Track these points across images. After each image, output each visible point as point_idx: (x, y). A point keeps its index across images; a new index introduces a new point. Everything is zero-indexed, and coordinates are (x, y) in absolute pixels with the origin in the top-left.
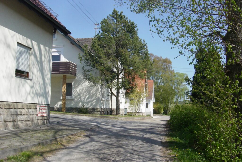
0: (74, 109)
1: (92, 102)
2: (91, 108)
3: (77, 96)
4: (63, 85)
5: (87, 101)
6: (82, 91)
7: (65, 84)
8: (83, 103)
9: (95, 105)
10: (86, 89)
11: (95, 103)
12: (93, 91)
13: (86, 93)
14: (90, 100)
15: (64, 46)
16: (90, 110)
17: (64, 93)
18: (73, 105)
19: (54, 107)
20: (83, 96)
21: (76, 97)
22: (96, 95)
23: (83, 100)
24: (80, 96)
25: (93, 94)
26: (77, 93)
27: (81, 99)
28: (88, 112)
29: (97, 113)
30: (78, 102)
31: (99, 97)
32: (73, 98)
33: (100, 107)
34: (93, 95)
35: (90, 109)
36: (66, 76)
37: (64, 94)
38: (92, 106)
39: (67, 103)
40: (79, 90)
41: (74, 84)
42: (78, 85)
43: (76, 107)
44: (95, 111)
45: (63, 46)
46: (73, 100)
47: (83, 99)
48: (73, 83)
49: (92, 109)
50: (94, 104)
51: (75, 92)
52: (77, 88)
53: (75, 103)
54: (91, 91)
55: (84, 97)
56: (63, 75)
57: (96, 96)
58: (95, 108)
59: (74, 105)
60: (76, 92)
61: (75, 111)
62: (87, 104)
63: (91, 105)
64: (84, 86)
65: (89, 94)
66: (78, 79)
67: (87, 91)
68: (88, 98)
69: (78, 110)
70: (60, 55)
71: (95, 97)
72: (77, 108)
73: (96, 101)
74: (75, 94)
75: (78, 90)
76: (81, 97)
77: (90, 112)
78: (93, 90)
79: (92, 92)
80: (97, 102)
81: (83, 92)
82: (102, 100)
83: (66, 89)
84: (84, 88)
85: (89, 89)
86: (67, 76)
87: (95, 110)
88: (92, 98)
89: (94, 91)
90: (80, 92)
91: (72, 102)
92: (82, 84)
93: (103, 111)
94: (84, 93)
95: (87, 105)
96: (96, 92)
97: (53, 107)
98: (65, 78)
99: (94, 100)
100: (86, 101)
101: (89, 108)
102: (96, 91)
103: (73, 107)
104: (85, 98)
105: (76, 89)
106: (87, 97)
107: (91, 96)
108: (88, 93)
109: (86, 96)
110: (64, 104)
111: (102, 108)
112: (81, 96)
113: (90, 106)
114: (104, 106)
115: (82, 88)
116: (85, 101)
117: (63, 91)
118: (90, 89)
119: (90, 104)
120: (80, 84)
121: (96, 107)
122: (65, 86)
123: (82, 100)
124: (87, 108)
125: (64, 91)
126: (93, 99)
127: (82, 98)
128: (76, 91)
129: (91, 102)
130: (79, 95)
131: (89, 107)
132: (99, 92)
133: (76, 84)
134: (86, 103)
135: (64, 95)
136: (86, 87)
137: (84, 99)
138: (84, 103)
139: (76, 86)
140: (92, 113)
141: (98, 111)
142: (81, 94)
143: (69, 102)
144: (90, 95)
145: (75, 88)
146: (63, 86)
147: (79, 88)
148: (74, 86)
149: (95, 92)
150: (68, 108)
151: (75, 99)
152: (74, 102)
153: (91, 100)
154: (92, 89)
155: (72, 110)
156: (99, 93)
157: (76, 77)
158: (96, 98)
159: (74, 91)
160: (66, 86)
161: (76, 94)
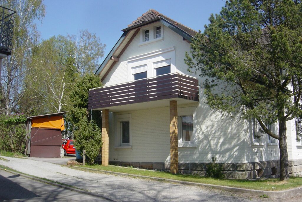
0: (199, 166)
1: (232, 152)
2: (231, 163)
3: (203, 139)
4: (171, 119)
5: (222, 150)
6: (211, 129)
7: (173, 117)
8: (215, 152)
9: (237, 158)
10: (218, 125)
11: (237, 154)
12: (232, 129)
13: (219, 132)
14: (226, 146)
15: (175, 47)
16: (229, 168)
17: (174, 135)
18: (196, 157)
19: (165, 162)
20: (214, 140)
21: (201, 142)
22: (237, 135)
23: (215, 147)
24: (208, 139)
25: (233, 134)
26: (203, 133)
27: (210, 146)
28: (225, 172)
29: (241, 174)
30: (204, 153)
31: (244, 140)
32: (196, 144)
33: (247, 160)
34: (232, 138)
35: (228, 166)
36: (175, 102)
37: (173, 138)
38: (231, 159)
39: (186, 154)
40: (206, 128)
41: (196, 116)
42: (204, 118)
43: (202, 162)
44: (238, 169)
45: (173, 49)
46: (195, 148)
47: (214, 145)
48: (194, 116)
49: (232, 165)
50: (235, 156)
51: (198, 131)
52: (201, 124)
53: (201, 153)
54: (228, 128)
55: (215, 142)
56: (170, 101)
57: (239, 139)
58: (237, 163)
59: (198, 158)
60: (201, 132)
61: (200, 169)
62: (221, 156)
63: (230, 157)
64: (214, 120)
65: (225, 135)
66: (203, 107)
67: (221, 129)
68: (223, 144)
69: (205, 168)
70: (170, 66)
71: (236, 140)
72: (203, 164)
73: (238, 149)
74: (198, 135)
75: (204, 127)
76: (210, 141)
77: (228, 172)
78: (232, 126)
79: (229, 130)
80: (241, 151)
81: (213, 132)
82: (253, 146)
83: (177, 126)
84: (215, 124)
85: (225, 124)
86: (178, 102)
87: (237, 167)
88: (230, 144)
89: (234, 128)
90: (207, 131)
91: (195, 153)
92: (211, 115)
93: (258, 168)
94: (215, 133)
95: (223, 157)
96: (238, 130)
97: (163, 162)
98: (174, 106)
99: (235, 146)
100: (220, 149)
101: (226, 165)
102: (237, 128)
103: (197, 162)
104: (218, 143)
105: (200, 126)
106: (221, 140)
107: (228, 139)
108: (222, 134)
109: (219, 139)
110: (173, 157)
111: (254, 164)
112: (210, 139)
113: (228, 159)
114: (261, 157)
115: (212, 123)
116: (218, 150)
117: (171, 131)
118: (227, 124)
119: (227, 154)
120: (207, 116)
121: (240, 162)
122: (174, 122)
123: (213, 147)
124: (221, 163)
125: (174, 132)
126: (233, 144)
127: (212, 143)
128: (201, 129)
129: (230, 152)
130: (206, 137)
131: (226, 161)
132: (243, 129)
133: (200, 117)
134: (220, 153)
135: (174, 140)
136: (218, 121)
137: (217, 146)
138: (217, 153)
139: (200, 120)
140: (231, 173)
141: (243, 171)
142: (210, 135)
143: (189, 152)
144: (227, 137)
145: (199, 124)
146: (171, 122)
147: (206, 123)
148: (196, 121)
149: (236, 130)
150: (188, 164)
151: (199, 147)
152: (197, 153)
153: (230, 147)
154: (230, 125)
155: (194, 169)
156: (244, 132)
157: (198, 104)
158: (239, 142)
159: (196, 131)
160: (178, 121)
161: (201, 137)
